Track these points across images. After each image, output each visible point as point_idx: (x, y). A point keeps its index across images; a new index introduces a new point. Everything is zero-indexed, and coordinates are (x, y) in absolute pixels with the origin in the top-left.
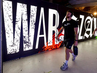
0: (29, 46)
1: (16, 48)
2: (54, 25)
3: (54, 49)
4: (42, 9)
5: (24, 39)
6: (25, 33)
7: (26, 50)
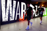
0: (12, 18)
1: (7, 19)
2: (24, 9)
3: (24, 20)
4: (18, 2)
5: (10, 15)
6: (11, 13)
7: (11, 20)
